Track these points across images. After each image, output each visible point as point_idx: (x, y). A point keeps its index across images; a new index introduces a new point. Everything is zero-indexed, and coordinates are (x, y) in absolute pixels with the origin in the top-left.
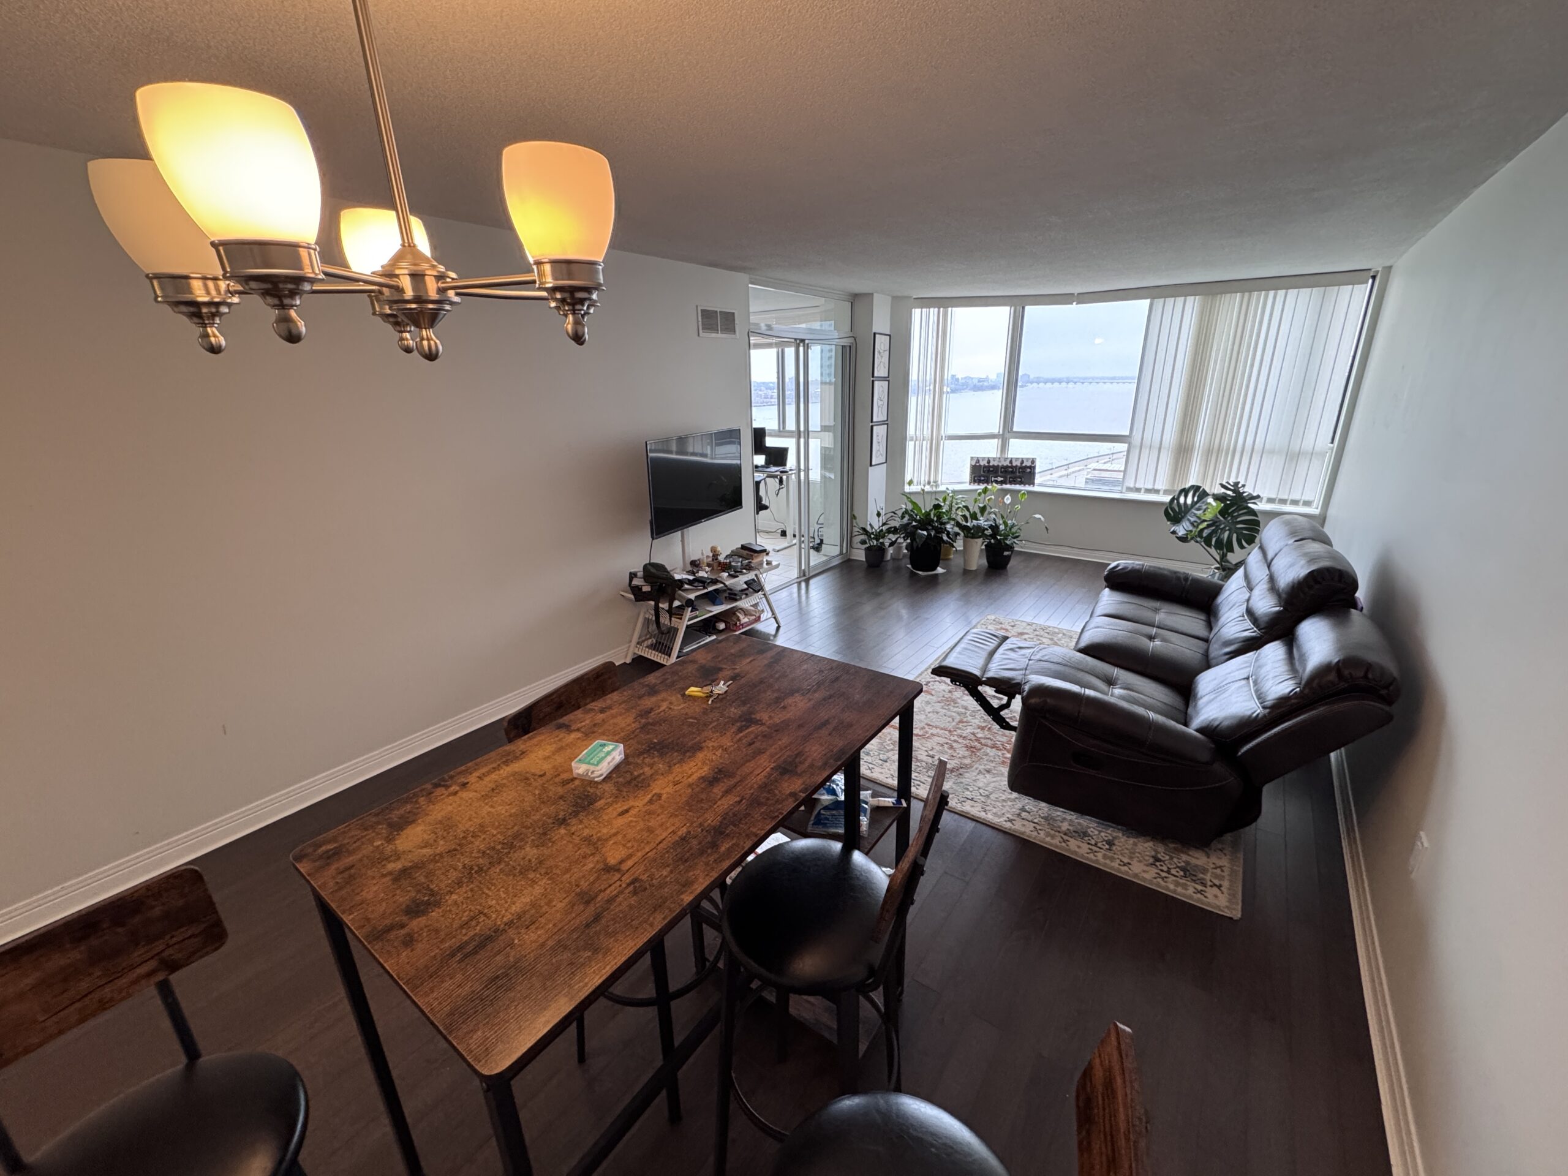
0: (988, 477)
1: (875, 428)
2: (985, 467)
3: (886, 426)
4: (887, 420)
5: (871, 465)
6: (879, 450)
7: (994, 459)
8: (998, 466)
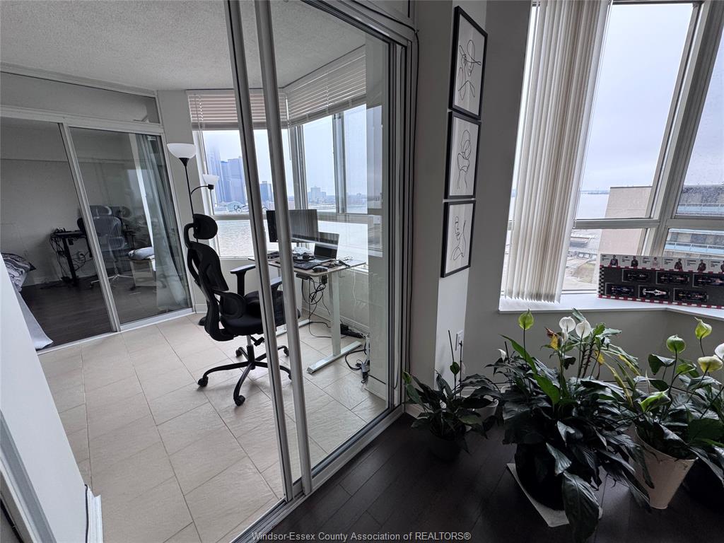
0: (635, 289)
1: (451, 208)
2: (627, 271)
3: (471, 205)
4: (474, 196)
5: (443, 275)
6: (458, 248)
7: (645, 259)
8: (653, 270)
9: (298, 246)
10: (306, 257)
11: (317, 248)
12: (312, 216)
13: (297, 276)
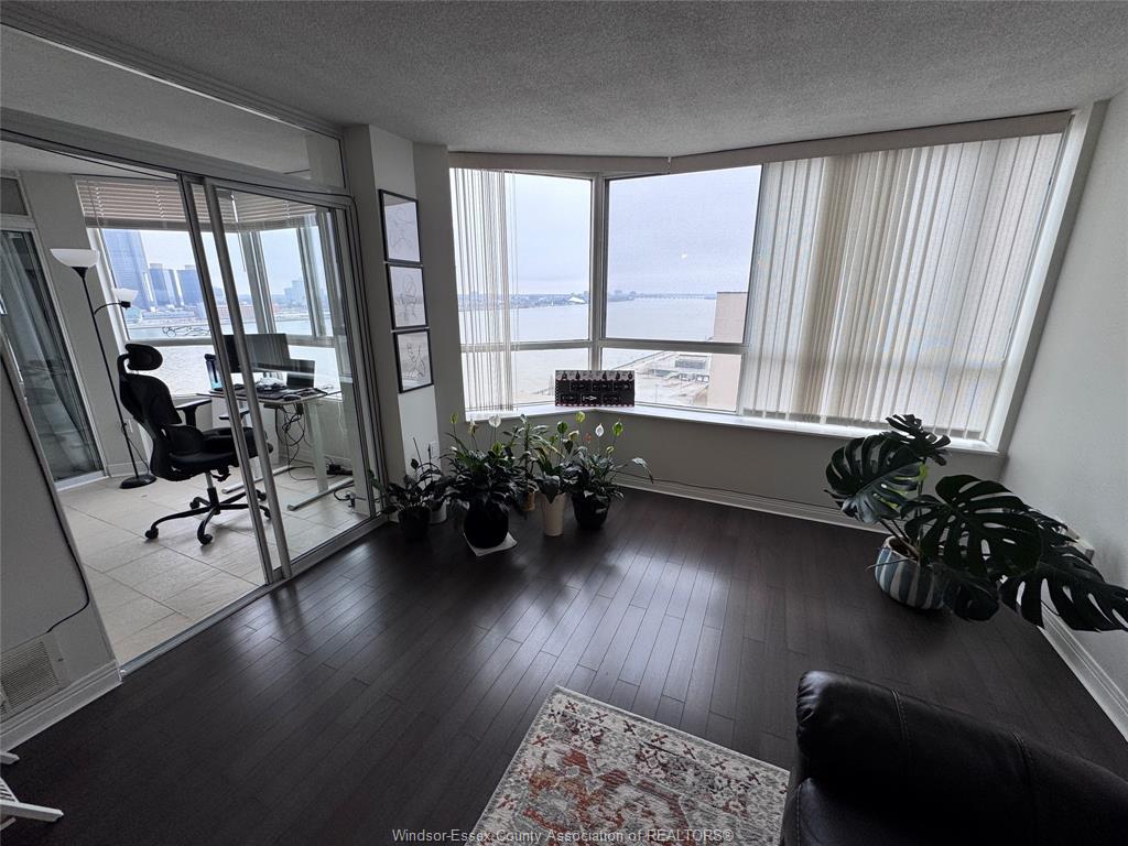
0: (578, 397)
1: (399, 337)
2: (573, 382)
3: (425, 333)
4: (427, 325)
5: (401, 391)
6: (415, 368)
7: (584, 373)
8: (590, 380)
9: (265, 376)
10: (276, 388)
11: (289, 378)
12: (282, 340)
13: (265, 406)
